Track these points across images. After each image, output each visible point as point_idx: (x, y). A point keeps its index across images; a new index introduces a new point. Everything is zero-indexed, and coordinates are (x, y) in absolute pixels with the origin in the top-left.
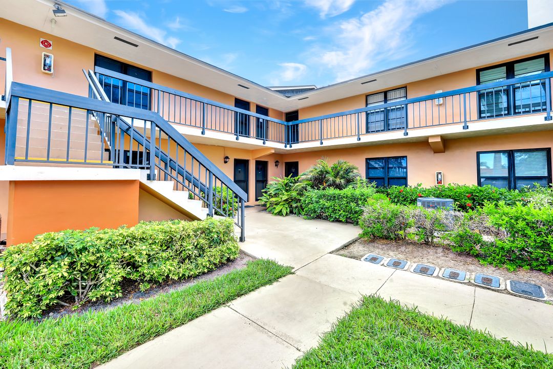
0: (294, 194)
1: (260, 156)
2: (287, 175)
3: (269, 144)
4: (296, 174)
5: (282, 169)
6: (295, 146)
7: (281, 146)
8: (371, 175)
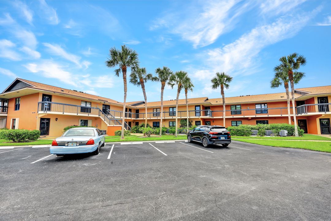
0: (137, 129)
1: (130, 121)
2: (136, 125)
3: (132, 119)
4: (138, 125)
5: (135, 123)
6: (138, 119)
7: (135, 119)
8: (154, 125)
